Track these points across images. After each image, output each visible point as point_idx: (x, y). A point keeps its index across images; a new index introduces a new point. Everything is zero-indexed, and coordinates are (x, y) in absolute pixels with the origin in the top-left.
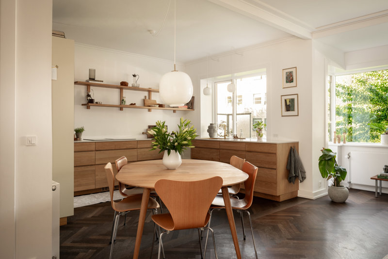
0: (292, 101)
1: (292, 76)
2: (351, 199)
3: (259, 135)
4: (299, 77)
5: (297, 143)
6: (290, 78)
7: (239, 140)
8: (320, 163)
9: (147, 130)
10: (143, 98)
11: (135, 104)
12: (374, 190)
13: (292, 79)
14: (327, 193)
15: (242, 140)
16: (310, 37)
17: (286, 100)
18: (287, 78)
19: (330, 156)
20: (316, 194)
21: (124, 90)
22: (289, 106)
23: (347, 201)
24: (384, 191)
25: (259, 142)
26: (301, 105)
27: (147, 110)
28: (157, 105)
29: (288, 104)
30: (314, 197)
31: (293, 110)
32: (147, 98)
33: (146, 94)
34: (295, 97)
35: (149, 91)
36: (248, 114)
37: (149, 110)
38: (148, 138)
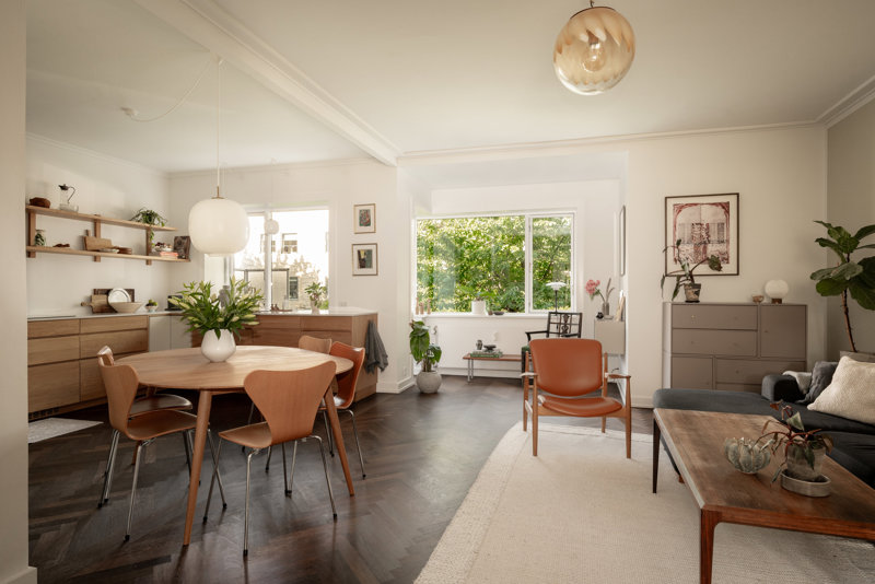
0: (369, 253)
1: (368, 216)
2: (443, 388)
3: (316, 304)
4: (380, 218)
5: (376, 315)
6: (365, 219)
7: (281, 313)
8: (412, 341)
9: (91, 299)
10: (82, 233)
11: (67, 245)
12: (466, 374)
13: (369, 221)
14: (413, 382)
15: (286, 313)
16: (393, 162)
17: (359, 252)
18: (361, 218)
19: (424, 330)
20: (400, 386)
21: (37, 216)
22: (364, 261)
23: (439, 391)
24: (476, 374)
25: (316, 314)
26: (382, 259)
27: (90, 258)
28: (115, 248)
29: (362, 257)
30: (397, 391)
31: (371, 267)
32: (91, 234)
33: (89, 226)
34: (373, 248)
35: (96, 222)
36: (284, 270)
37: (96, 259)
38: (94, 313)
